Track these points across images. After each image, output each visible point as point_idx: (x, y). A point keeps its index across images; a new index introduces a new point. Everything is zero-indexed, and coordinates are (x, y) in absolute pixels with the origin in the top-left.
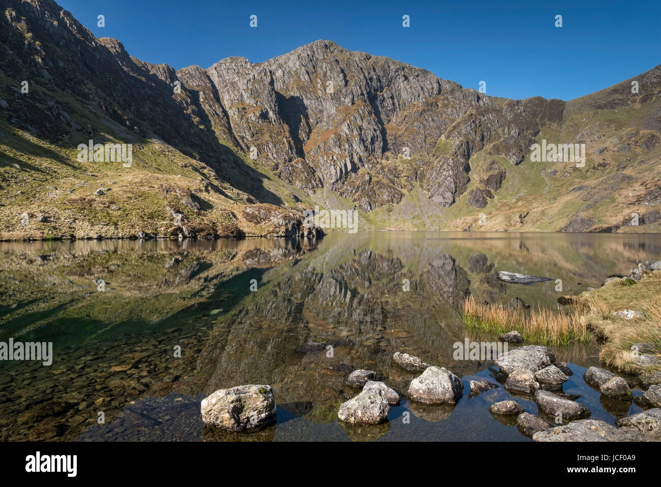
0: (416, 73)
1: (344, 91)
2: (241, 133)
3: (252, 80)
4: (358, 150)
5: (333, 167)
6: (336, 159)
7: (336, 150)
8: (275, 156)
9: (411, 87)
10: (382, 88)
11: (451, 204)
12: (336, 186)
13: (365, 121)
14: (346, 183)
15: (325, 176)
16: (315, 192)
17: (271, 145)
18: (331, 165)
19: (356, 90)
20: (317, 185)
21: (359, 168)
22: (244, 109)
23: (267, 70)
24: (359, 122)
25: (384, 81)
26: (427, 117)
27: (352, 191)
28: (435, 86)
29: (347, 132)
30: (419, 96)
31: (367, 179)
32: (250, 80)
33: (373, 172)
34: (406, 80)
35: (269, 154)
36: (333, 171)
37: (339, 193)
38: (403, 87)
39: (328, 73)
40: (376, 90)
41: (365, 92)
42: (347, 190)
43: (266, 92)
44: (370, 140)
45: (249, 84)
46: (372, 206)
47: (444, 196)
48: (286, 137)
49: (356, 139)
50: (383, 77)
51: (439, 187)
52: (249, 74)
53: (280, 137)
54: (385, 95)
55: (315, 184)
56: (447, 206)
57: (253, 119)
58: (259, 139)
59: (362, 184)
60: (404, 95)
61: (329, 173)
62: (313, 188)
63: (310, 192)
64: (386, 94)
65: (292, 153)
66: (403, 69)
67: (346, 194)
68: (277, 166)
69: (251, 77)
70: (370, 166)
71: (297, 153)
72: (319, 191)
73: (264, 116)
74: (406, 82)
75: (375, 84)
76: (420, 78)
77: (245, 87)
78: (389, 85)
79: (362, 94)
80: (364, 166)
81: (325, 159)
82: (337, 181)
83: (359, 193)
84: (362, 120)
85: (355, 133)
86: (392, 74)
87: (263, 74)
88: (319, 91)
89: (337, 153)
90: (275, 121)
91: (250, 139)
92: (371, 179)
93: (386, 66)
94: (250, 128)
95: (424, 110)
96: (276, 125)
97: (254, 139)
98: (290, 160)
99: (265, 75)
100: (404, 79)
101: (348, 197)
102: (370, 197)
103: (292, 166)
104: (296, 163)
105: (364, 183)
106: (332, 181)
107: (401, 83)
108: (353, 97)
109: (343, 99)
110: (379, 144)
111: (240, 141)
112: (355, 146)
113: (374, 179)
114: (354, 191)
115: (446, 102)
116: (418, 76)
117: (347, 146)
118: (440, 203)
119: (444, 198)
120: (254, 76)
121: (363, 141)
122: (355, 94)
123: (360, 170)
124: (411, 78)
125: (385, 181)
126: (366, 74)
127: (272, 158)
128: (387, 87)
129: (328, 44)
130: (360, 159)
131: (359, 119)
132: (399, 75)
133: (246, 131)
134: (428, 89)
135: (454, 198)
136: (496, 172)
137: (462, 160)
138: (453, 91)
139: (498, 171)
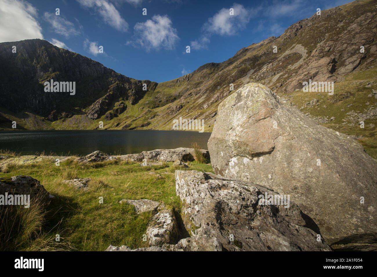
46: (55, 119)
51: (92, 111)
60: (86, 71)
80: (55, 100)
102: (54, 115)
107: (85, 66)
115: (107, 77)
118: (91, 118)
134: (99, 71)
135: (98, 116)
136: (121, 107)
137: (107, 101)
138: (111, 73)
139: (122, 106)
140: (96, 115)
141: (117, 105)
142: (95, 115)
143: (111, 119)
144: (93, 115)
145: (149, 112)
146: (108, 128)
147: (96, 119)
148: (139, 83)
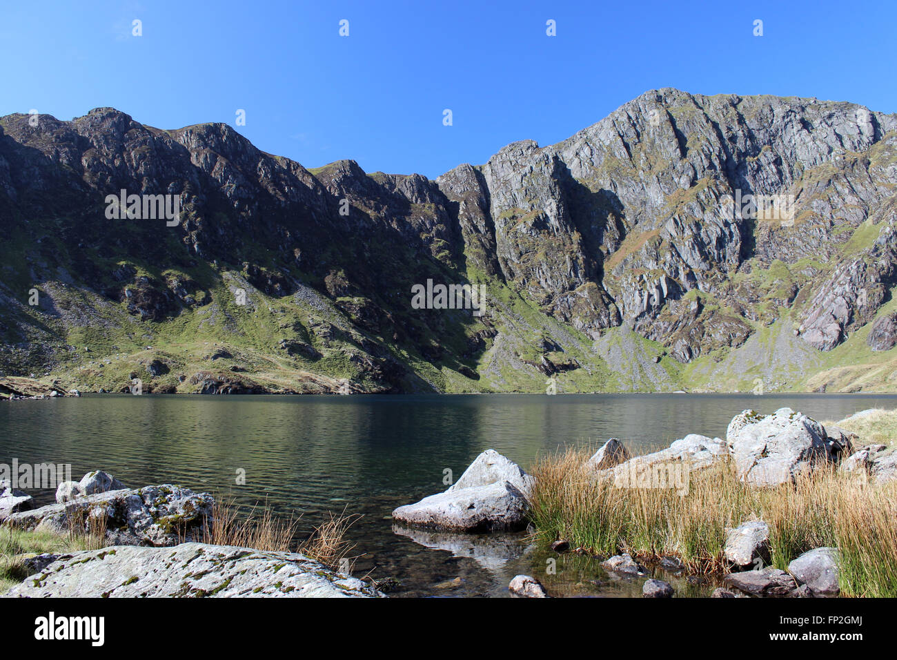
0: (827, 113)
1: (679, 166)
2: (504, 253)
3: (528, 175)
4: (690, 262)
5: (637, 292)
6: (646, 280)
7: (651, 265)
8: (549, 282)
10: (756, 150)
11: (835, 344)
12: (640, 323)
13: (707, 211)
14: (658, 316)
15: (627, 308)
16: (602, 334)
17: (545, 267)
19: (700, 162)
20: (609, 322)
21: (685, 291)
22: (514, 217)
23: (550, 157)
24: (698, 215)
25: (762, 136)
26: (839, 188)
27: (666, 328)
29: (674, 234)
30: (830, 151)
31: (692, 309)
32: (525, 175)
33: (709, 297)
34: (804, 127)
35: (541, 280)
36: (638, 299)
37: (644, 333)
38: (799, 140)
39: (658, 142)
40: (744, 155)
41: (716, 163)
42: (658, 327)
43: (546, 188)
44: (714, 242)
45: (523, 181)
46: (694, 352)
47: (825, 331)
48: (572, 252)
49: (687, 243)
50: (759, 130)
51: (820, 314)
52: (525, 166)
53: (560, 254)
54: (763, 160)
55: (606, 322)
56: (827, 348)
57: (524, 231)
58: (528, 260)
59: (684, 317)
60: (802, 154)
61: (632, 303)
62: (602, 327)
63: (596, 334)
64: (766, 157)
65: (576, 276)
66: (803, 109)
67: (656, 335)
68: (550, 298)
69: (527, 169)
70: (708, 286)
71: (585, 275)
72: (609, 332)
73: (541, 224)
74: (805, 131)
75: (740, 145)
76: (834, 119)
77: (518, 186)
78: (770, 143)
79: (711, 166)
80: (696, 286)
81: (630, 280)
82: (642, 315)
83: (677, 331)
84: (703, 210)
85: (688, 232)
86: (778, 121)
87: (543, 164)
88: (641, 172)
89: (651, 268)
90: (557, 230)
91: (516, 261)
92: (700, 307)
93: (766, 111)
94: (517, 245)
95: (836, 177)
96: (560, 235)
97: (522, 260)
98: (572, 288)
99: (546, 164)
100: (800, 126)
101: (658, 340)
102: (691, 338)
103: (574, 295)
104: (581, 291)
105: (686, 317)
106: (634, 316)
107: (794, 134)
108: (696, 174)
109: (676, 180)
110: (734, 246)
111: (502, 266)
112: (685, 256)
113: (708, 308)
114: (669, 330)
116: (830, 116)
117: (668, 257)
118: (814, 345)
119: (823, 334)
120: (531, 168)
121: (699, 244)
122: (698, 168)
123: (686, 295)
124: (816, 123)
125: (727, 310)
126: (724, 132)
127: (545, 286)
128: (766, 146)
129: (662, 94)
130: (691, 276)
131: (697, 209)
132: (791, 121)
133: (512, 250)
135: (840, 334)
140: (833, 328)
144: (821, 329)
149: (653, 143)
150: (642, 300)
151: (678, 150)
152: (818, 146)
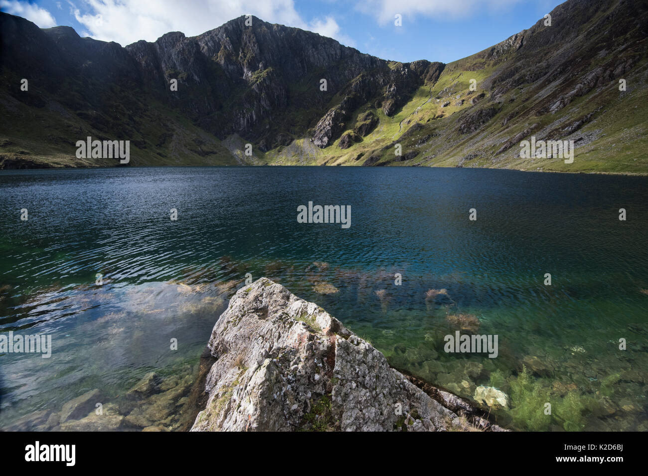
4: (265, 105)
6: (245, 112)
9: (318, 54)
14: (251, 130)
15: (236, 125)
16: (225, 137)
18: (241, 117)
21: (263, 119)
22: (175, 74)
23: (193, 43)
24: (268, 84)
27: (255, 136)
28: (338, 52)
30: (324, 60)
33: (274, 122)
34: (314, 47)
36: (241, 122)
38: (311, 53)
39: (248, 44)
46: (268, 147)
49: (263, 97)
51: (320, 133)
55: (227, 132)
56: (324, 147)
59: (264, 131)
60: (312, 60)
61: (238, 123)
62: (225, 134)
63: (222, 137)
65: (211, 108)
66: (313, 38)
67: (251, 138)
68: (198, 118)
71: (215, 108)
72: (228, 136)
74: (314, 49)
77: (176, 57)
80: (268, 117)
82: (243, 129)
87: (190, 46)
90: (199, 83)
96: (201, 86)
109: (257, 65)
110: (284, 100)
112: (263, 103)
113: (273, 128)
115: (345, 65)
116: (324, 44)
118: (318, 146)
123: (263, 121)
124: (319, 46)
130: (265, 112)
131: (267, 80)
132: (308, 43)
134: (332, 55)
135: (328, 141)
136: (368, 122)
137: (344, 112)
138: (352, 56)
139: (370, 121)
140: (326, 139)
141: (361, 119)
142: (324, 140)
143: (349, 147)
144: (321, 139)
145: (418, 130)
146: (343, 163)
147: (326, 147)
148: (404, 70)
149: (246, 44)
150: (244, 122)
151: (258, 49)
152: (319, 57)
